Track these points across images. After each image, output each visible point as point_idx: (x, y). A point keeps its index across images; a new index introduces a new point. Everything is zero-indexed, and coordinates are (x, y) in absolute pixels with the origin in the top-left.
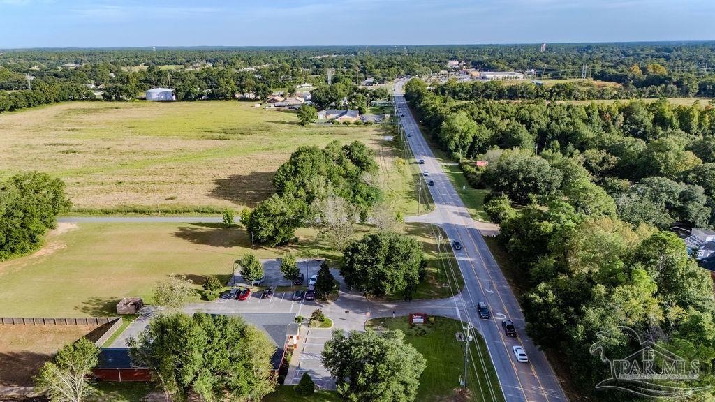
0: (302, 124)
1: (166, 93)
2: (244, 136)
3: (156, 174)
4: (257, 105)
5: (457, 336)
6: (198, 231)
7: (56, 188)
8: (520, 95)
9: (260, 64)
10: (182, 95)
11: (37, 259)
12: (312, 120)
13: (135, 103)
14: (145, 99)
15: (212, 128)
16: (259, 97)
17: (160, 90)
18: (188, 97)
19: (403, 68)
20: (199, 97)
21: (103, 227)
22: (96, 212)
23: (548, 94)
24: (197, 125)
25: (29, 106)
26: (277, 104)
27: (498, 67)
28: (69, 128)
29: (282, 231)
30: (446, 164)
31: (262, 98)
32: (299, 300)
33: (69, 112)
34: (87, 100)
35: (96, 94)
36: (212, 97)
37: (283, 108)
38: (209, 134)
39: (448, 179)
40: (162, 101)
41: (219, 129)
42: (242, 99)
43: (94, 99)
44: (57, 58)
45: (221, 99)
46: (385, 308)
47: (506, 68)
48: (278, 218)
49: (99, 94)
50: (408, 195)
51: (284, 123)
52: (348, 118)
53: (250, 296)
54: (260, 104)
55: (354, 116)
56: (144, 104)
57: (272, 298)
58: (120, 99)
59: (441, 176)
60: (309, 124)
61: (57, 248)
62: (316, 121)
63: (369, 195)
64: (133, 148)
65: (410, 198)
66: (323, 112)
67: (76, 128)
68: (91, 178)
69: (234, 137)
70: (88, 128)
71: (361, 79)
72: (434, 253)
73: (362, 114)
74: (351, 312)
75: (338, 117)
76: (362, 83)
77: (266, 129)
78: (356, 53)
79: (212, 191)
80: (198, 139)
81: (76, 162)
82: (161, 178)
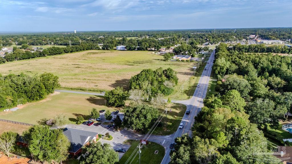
0: (165, 60)
1: (123, 47)
2: (140, 64)
3: (99, 77)
4: (153, 52)
5: (155, 152)
6: (96, 98)
7: (56, 79)
8: (273, 51)
9: (167, 37)
10: (128, 48)
11: (40, 103)
12: (169, 59)
13: (112, 51)
14: (116, 49)
15: (131, 61)
16: (156, 50)
18: (130, 49)
19: (224, 38)
20: (134, 49)
21: (67, 94)
22: (69, 89)
23: (288, 51)
24: (126, 60)
25: (77, 51)
26: (161, 52)
27: (272, 38)
28: (84, 59)
30: (212, 80)
31: (157, 50)
32: (108, 129)
33: (88, 53)
34: (97, 49)
35: (100, 47)
36: (139, 49)
37: (163, 54)
38: (128, 63)
39: (208, 86)
40: (121, 50)
41: (133, 61)
42: (150, 50)
43: (99, 49)
44: (98, 35)
45: (142, 50)
46: (137, 136)
47: (275, 38)
48: (116, 96)
50: (184, 91)
51: (158, 60)
52: (184, 59)
53: (93, 125)
54: (155, 52)
55: (188, 58)
56: (115, 51)
57: (100, 126)
58: (107, 49)
59: (206, 85)
60: (167, 60)
61: (48, 100)
62: (172, 59)
63: (164, 90)
64: (99, 67)
65: (184, 93)
66: (176, 56)
67: (86, 59)
68: (77, 77)
69: (136, 64)
70: (90, 59)
71: (203, 43)
72: (176, 116)
73: (193, 57)
74: (123, 136)
75: (180, 58)
76: (203, 44)
77: (150, 62)
78: (211, 32)
79: (112, 84)
80: (123, 65)
81: (77, 71)
82: (99, 78)
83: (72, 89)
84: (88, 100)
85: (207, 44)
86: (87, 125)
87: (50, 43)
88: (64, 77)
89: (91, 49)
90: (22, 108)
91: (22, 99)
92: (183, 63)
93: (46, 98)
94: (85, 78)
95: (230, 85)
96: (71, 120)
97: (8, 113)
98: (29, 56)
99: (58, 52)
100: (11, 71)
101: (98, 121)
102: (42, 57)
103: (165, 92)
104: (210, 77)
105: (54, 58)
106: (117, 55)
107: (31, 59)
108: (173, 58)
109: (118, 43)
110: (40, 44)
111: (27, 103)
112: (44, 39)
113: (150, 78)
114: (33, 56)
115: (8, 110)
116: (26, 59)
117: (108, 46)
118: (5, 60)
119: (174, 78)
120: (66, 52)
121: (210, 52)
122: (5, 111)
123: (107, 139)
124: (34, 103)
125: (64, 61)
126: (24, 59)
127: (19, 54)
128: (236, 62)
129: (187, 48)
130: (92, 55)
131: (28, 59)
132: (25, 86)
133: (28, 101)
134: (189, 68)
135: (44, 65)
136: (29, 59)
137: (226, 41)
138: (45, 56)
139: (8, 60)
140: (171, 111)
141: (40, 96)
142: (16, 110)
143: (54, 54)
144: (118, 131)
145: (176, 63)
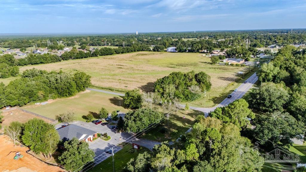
0: (212, 64)
3: (134, 78)
4: (204, 55)
7: (88, 78)
9: (230, 38)
10: (179, 50)
12: (217, 62)
13: (162, 53)
14: (166, 51)
17: (172, 48)
18: (180, 51)
20: (185, 51)
21: (95, 93)
22: (100, 88)
24: (171, 62)
25: (128, 52)
26: (212, 55)
28: (130, 60)
29: (132, 103)
30: (254, 88)
31: (210, 52)
33: (137, 55)
36: (190, 51)
38: (170, 65)
40: (171, 52)
41: (176, 64)
42: (201, 53)
43: (150, 51)
44: (157, 36)
45: (193, 52)
48: (131, 97)
49: (151, 49)
50: (213, 98)
51: (205, 63)
52: (235, 62)
53: (100, 124)
54: (206, 55)
55: (239, 61)
56: (165, 53)
57: (106, 126)
58: (158, 51)
59: (243, 93)
60: (214, 64)
61: (76, 97)
62: (220, 63)
63: (188, 95)
64: (139, 68)
65: (212, 100)
66: (227, 59)
67: (132, 60)
68: (115, 77)
69: (178, 67)
70: (136, 60)
71: (269, 45)
72: (186, 124)
73: (247, 61)
74: (122, 138)
75: (231, 62)
76: (268, 47)
77: (195, 65)
78: (287, 32)
79: (142, 86)
80: (165, 67)
81: (118, 71)
82: (133, 80)
83: (102, 88)
84: (111, 100)
85: (273, 47)
86: (95, 123)
87: (108, 44)
88: (103, 77)
89: (143, 50)
90: (51, 103)
91: (53, 94)
92: (231, 67)
93: (75, 95)
94: (121, 78)
95: (259, 94)
96: (84, 117)
97: (38, 106)
98: (81, 56)
99: (109, 52)
100: (62, 69)
101: (107, 120)
102: (94, 57)
103: (189, 97)
104: (255, 84)
105: (104, 58)
106: (165, 56)
107: (84, 58)
108: (223, 61)
109: (171, 44)
110: (99, 44)
111: (58, 98)
112: (103, 40)
113: (177, 82)
114: (86, 56)
115: (38, 104)
116: (79, 58)
117: (158, 47)
118: (61, 59)
119: (206, 83)
120: (117, 52)
121: (272, 55)
122: (36, 104)
123: (105, 140)
124: (63, 99)
125: (111, 62)
126: (77, 58)
127: (74, 53)
128: (289, 68)
129: (242, 50)
130: (140, 57)
131: (81, 58)
132: (57, 83)
133: (59, 97)
134: (235, 73)
135: (92, 64)
136: (83, 58)
137: (300, 43)
138: (97, 56)
139: (64, 59)
140: (184, 118)
141: (69, 93)
142: (45, 104)
143: (106, 55)
144: (119, 133)
145: (223, 66)
